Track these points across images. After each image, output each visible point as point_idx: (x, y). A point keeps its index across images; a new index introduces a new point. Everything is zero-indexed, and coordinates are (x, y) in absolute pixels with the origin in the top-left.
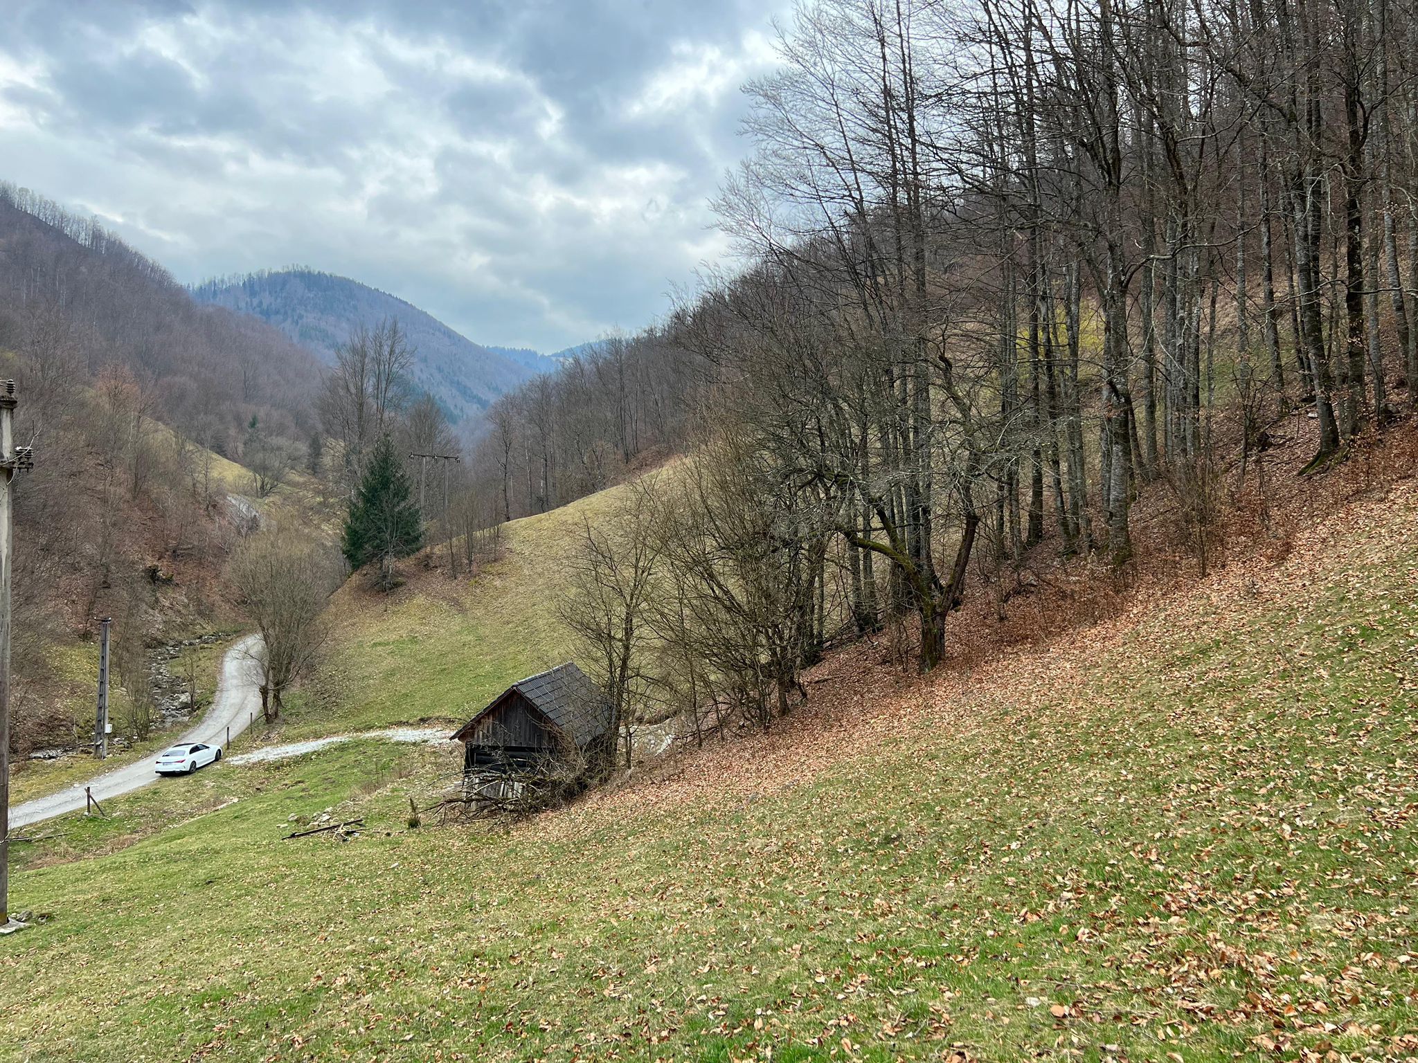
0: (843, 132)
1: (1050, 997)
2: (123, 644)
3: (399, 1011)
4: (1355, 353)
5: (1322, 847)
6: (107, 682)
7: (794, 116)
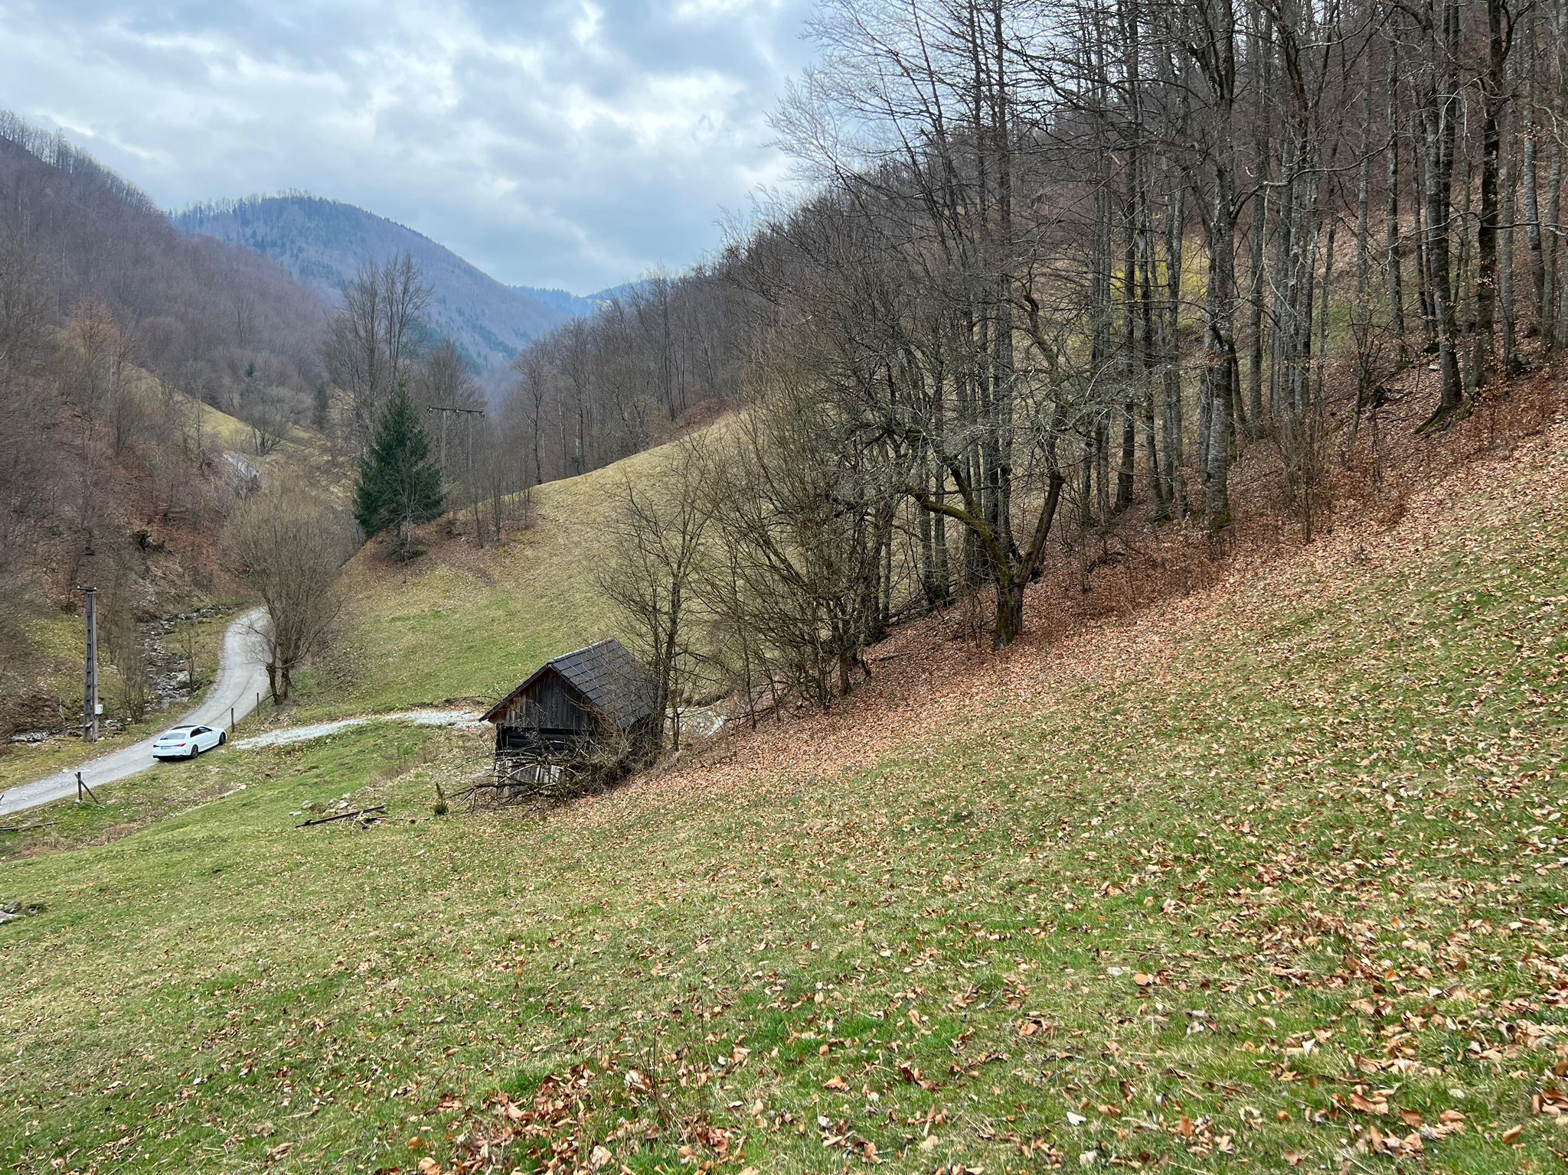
0: (920, 37)
1: (1133, 966)
2: (111, 618)
3: (429, 993)
4: (1485, 296)
5: (1427, 817)
6: (95, 657)
7: (865, 17)
